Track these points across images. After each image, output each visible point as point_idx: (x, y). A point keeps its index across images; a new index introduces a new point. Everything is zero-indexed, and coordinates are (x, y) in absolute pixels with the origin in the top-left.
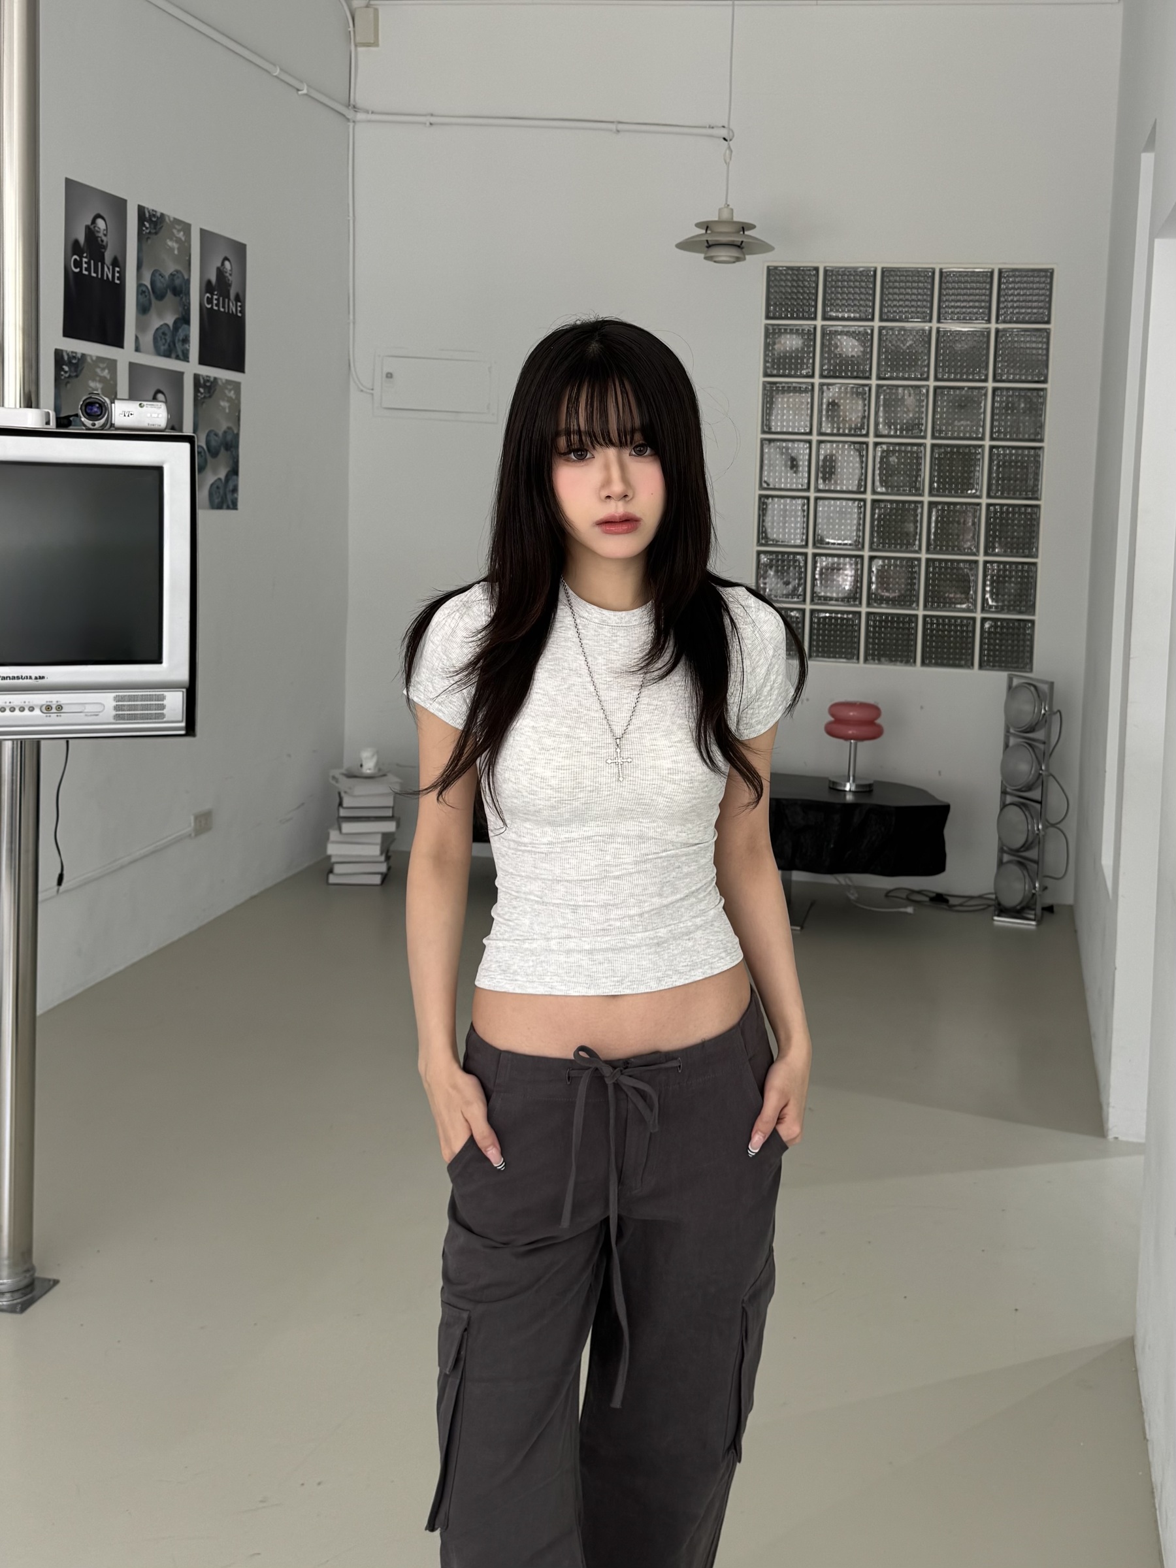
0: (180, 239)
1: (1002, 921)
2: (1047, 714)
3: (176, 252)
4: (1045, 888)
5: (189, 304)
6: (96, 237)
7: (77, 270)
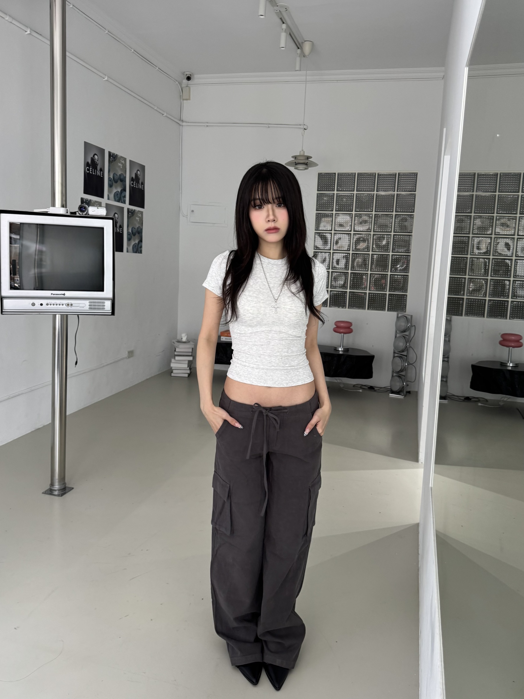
0: (123, 163)
1: (392, 395)
2: (410, 326)
3: (121, 167)
4: (408, 385)
5: (126, 185)
6: (95, 161)
7: (88, 172)
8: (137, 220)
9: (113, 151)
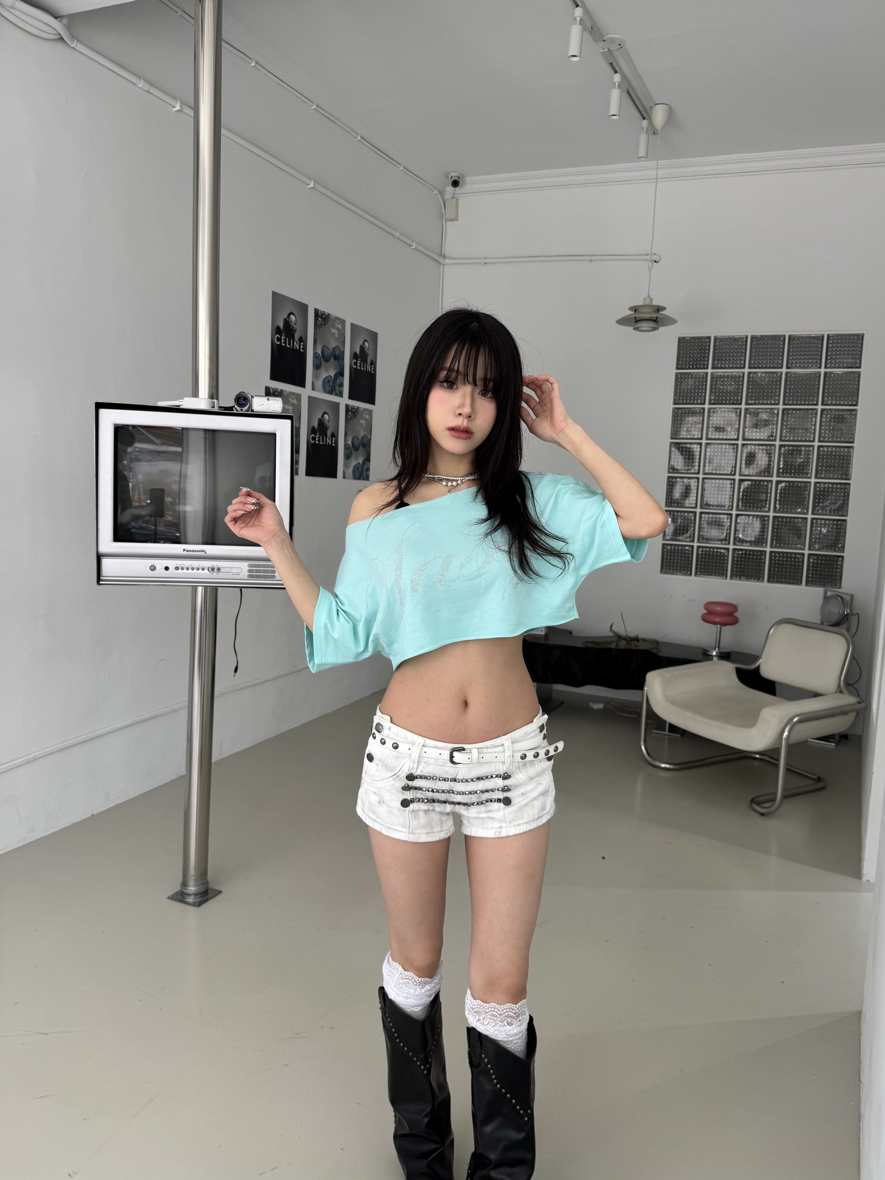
0: (339, 329)
1: (813, 742)
2: (848, 614)
3: (336, 336)
5: (344, 365)
6: (290, 326)
7: (279, 343)
8: (362, 424)
9: (321, 308)
